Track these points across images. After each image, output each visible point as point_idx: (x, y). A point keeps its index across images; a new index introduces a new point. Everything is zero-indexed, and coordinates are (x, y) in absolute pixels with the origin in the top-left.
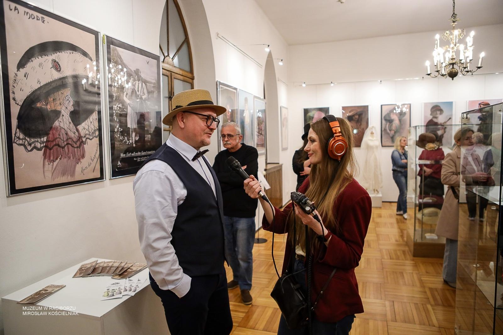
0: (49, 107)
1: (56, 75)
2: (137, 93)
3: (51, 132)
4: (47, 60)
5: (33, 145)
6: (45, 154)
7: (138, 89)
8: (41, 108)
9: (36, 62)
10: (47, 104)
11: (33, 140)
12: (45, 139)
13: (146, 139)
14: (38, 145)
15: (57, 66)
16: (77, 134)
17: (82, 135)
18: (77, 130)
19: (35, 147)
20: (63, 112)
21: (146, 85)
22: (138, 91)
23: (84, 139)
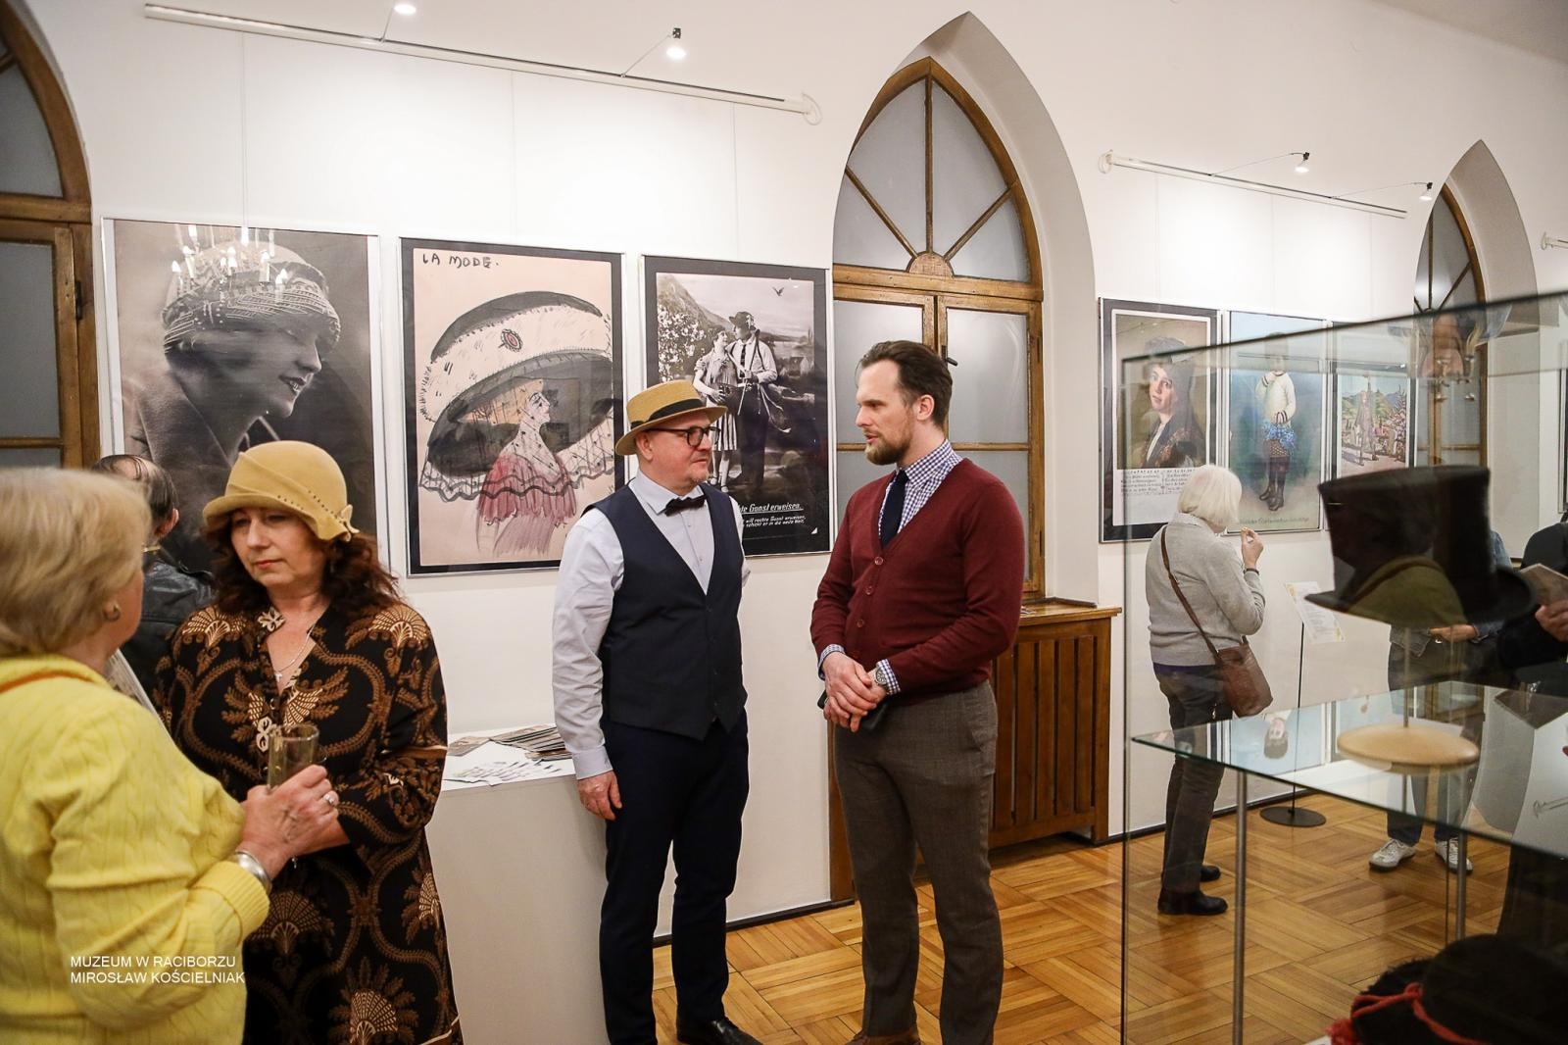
0: (492, 419)
1: (511, 358)
2: (740, 368)
3: (495, 466)
4: (490, 335)
5: (456, 490)
6: (481, 504)
7: (743, 357)
8: (476, 423)
9: (467, 341)
10: (487, 416)
11: (456, 481)
12: (482, 478)
13: (765, 475)
14: (468, 490)
15: (511, 341)
16: (556, 467)
17: (570, 468)
18: (558, 461)
19: (460, 494)
20: (523, 427)
21: (771, 346)
22: (743, 363)
23: (574, 478)
